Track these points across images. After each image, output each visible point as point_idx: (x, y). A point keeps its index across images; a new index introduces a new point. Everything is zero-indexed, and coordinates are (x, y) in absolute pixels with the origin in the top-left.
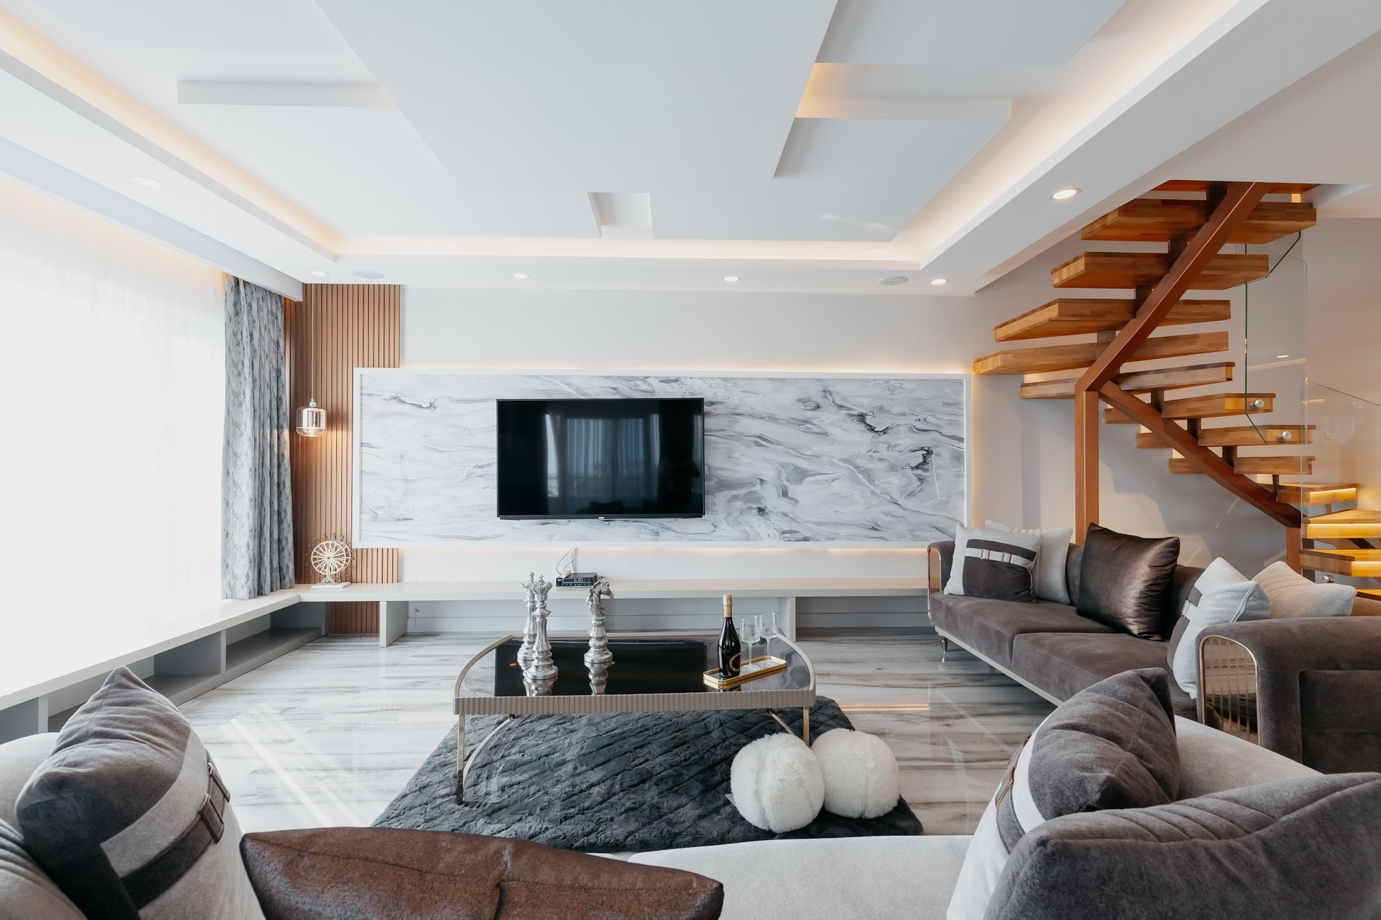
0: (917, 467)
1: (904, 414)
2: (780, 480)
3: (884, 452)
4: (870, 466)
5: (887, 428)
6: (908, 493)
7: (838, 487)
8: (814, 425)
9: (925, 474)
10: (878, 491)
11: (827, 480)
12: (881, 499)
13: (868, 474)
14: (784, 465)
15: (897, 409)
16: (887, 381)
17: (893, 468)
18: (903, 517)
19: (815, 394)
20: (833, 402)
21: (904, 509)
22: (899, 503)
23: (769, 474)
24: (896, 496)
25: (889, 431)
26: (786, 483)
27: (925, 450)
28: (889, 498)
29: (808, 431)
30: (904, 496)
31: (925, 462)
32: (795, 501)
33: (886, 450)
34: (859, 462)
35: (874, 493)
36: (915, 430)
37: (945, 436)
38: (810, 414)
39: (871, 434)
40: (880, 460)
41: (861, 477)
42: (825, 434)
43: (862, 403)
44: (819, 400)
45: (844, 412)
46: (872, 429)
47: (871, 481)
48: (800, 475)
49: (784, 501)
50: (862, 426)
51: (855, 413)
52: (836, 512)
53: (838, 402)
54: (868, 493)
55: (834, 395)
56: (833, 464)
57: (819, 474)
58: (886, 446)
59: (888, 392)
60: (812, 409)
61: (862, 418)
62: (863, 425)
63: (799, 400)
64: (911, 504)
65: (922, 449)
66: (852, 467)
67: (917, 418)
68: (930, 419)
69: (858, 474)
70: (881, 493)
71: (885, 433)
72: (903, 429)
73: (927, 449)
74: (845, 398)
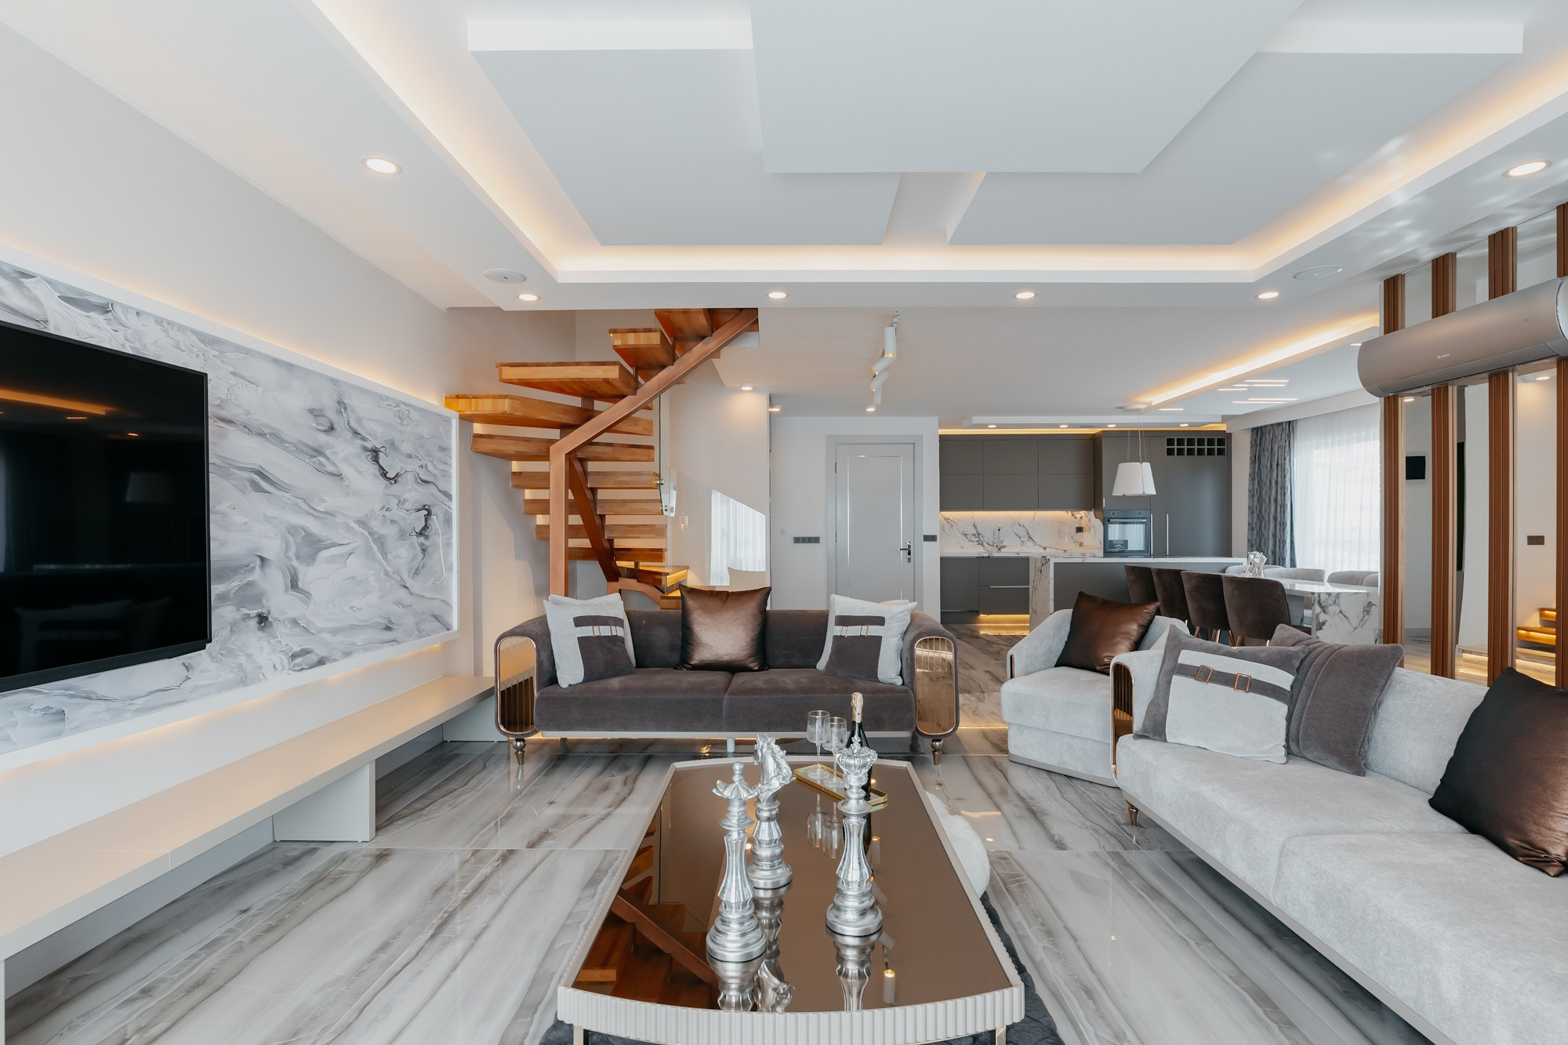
0: (420, 534)
1: (410, 456)
2: (288, 557)
3: (396, 513)
4: (383, 532)
5: (397, 474)
6: (414, 571)
7: (355, 565)
8: (328, 458)
9: (427, 543)
10: (389, 569)
11: (342, 555)
12: (393, 582)
13: (380, 541)
14: (293, 530)
15: (406, 448)
16: (398, 404)
17: (402, 535)
18: (411, 606)
19: (328, 403)
20: (348, 423)
21: (412, 594)
22: (408, 586)
23: (272, 548)
24: (405, 575)
25: (399, 479)
26: (295, 563)
27: (427, 510)
28: (398, 578)
29: (320, 469)
30: (411, 575)
31: (426, 527)
32: (307, 594)
33: (396, 507)
34: (375, 525)
35: (387, 574)
36: (419, 480)
37: (440, 491)
38: (323, 438)
39: (384, 482)
40: (393, 522)
41: (375, 548)
42: (339, 476)
43: (377, 433)
44: (331, 414)
45: (359, 442)
46: (384, 474)
47: (384, 554)
48: (313, 546)
49: (293, 597)
50: (374, 469)
51: (369, 446)
52: (352, 608)
53: (353, 424)
54: (382, 573)
55: (349, 411)
56: (349, 529)
57: (334, 545)
58: (397, 502)
59: (399, 421)
60: (325, 431)
61: (375, 454)
62: (377, 467)
63: (311, 411)
64: (415, 585)
65: (424, 508)
66: (367, 533)
67: (420, 463)
68: (430, 467)
69: (373, 544)
70: (393, 573)
71: (396, 482)
72: (410, 477)
73: (427, 507)
74: (359, 420)
